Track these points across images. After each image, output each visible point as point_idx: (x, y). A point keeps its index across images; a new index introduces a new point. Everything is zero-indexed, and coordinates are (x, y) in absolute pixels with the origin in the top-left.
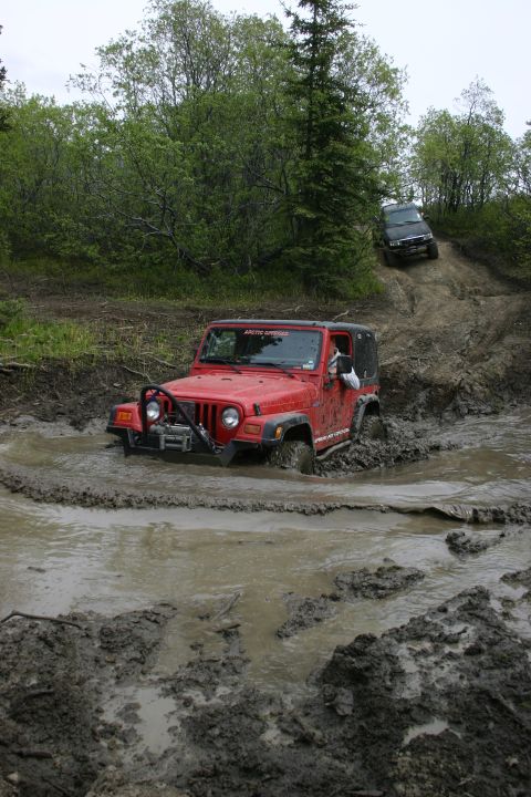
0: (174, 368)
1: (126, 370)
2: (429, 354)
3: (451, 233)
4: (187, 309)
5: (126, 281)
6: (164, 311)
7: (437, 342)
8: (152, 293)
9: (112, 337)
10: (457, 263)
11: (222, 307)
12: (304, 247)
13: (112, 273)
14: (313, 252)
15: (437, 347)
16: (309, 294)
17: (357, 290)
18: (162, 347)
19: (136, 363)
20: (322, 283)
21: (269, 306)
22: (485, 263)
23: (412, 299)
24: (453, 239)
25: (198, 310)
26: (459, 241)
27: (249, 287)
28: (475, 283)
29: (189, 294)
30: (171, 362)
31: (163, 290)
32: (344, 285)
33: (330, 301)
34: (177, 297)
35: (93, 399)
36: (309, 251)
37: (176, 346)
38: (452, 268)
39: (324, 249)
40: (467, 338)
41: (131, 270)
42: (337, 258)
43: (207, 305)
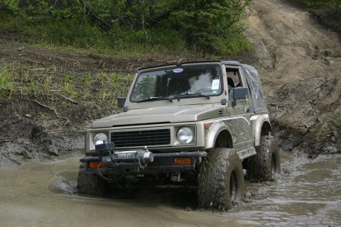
0: (76, 104)
1: (37, 104)
2: (286, 102)
3: (309, 4)
4: (90, 56)
5: (40, 30)
6: (71, 57)
7: (292, 93)
8: (61, 42)
9: (27, 76)
10: (313, 29)
11: (118, 57)
12: (189, 11)
13: (28, 24)
14: (195, 15)
15: (293, 96)
16: (190, 49)
17: (230, 47)
18: (67, 87)
19: (45, 98)
20: (202, 41)
21: (157, 58)
22: (336, 30)
23: (274, 57)
24: (310, 9)
25: (99, 58)
26: (315, 11)
27: (141, 41)
28: (327, 46)
29: (92, 44)
30: (75, 99)
31: (71, 40)
32: (219, 43)
33: (207, 56)
34: (82, 46)
35: (7, 126)
36: (192, 14)
37: (80, 86)
38: (308, 33)
39: (205, 13)
40: (319, 90)
41: (45, 22)
42: (215, 22)
43: (107, 53)
